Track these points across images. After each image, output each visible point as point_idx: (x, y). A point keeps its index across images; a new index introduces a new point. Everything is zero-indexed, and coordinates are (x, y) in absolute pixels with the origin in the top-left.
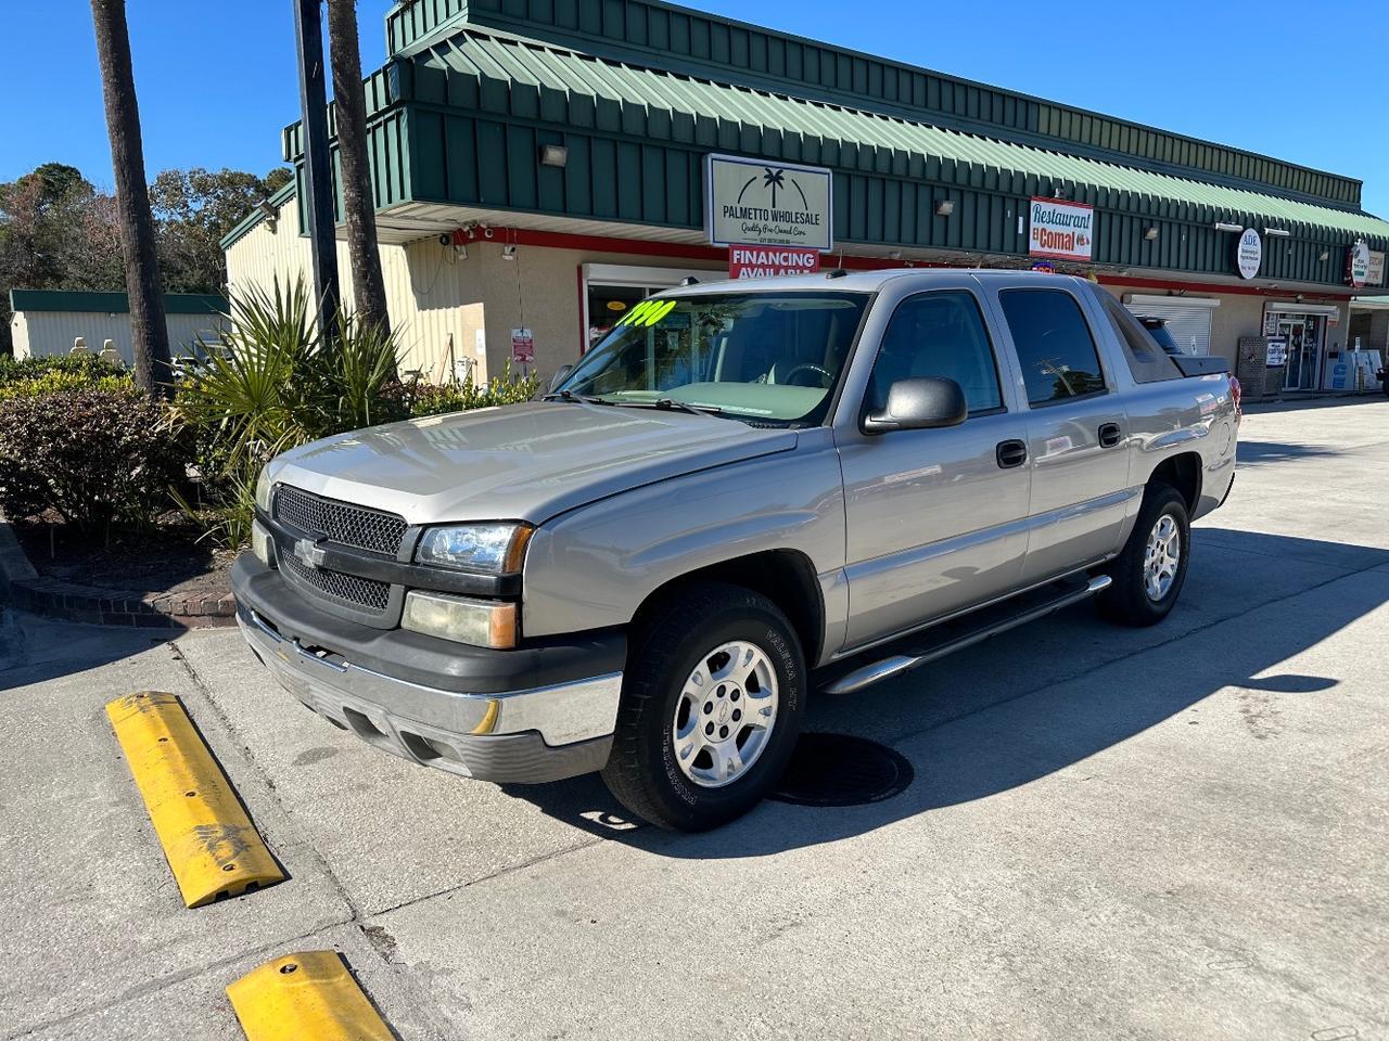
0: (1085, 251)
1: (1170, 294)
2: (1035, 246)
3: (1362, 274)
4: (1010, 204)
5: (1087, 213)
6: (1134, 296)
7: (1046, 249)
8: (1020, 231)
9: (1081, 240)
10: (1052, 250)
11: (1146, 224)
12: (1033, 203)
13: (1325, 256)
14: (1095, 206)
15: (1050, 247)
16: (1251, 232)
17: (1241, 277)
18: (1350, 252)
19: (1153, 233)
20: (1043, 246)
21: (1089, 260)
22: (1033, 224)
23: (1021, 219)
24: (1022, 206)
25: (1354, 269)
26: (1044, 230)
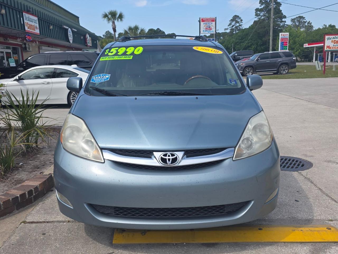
0: (37, 31)
1: (49, 47)
2: (26, 28)
3: (89, 43)
4: (18, 13)
5: (36, 18)
6: (43, 47)
7: (29, 30)
8: (22, 23)
9: (36, 27)
10: (31, 30)
11: (49, 24)
12: (24, 13)
13: (82, 38)
14: (38, 17)
15: (30, 29)
16: (69, 29)
17: (70, 42)
18: (86, 37)
19: (51, 27)
20: (28, 28)
21: (39, 34)
22: (25, 21)
23: (22, 18)
24: (21, 14)
25: (88, 42)
26: (28, 23)
